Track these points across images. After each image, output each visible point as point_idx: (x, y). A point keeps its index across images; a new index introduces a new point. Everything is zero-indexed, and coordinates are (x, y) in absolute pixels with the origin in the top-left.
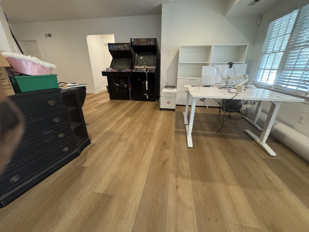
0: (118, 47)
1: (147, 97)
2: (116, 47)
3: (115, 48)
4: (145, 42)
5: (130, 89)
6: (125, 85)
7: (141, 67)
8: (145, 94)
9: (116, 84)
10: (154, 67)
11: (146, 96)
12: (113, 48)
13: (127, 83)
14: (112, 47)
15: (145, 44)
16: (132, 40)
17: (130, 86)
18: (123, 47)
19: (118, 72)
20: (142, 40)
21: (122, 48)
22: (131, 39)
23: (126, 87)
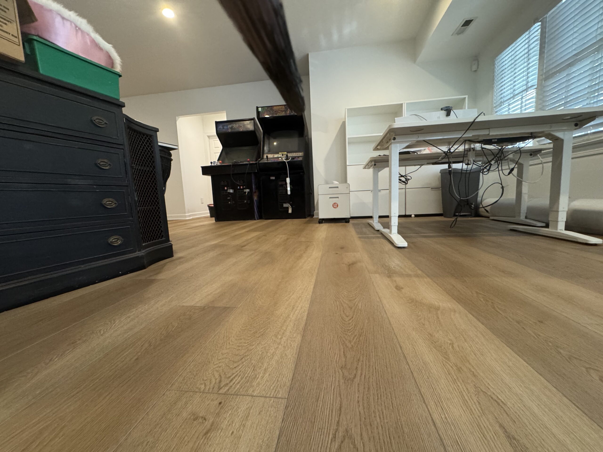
0: (233, 126)
1: (290, 211)
2: (230, 126)
3: (228, 129)
4: (282, 111)
5: (255, 198)
6: (245, 190)
7: (276, 156)
8: (285, 205)
9: (227, 190)
10: (301, 154)
11: (288, 208)
12: (223, 128)
13: (250, 188)
14: (223, 126)
15: (283, 114)
16: (260, 109)
17: (255, 192)
18: (242, 125)
20: (278, 108)
21: (241, 127)
22: (257, 108)
23: (247, 194)
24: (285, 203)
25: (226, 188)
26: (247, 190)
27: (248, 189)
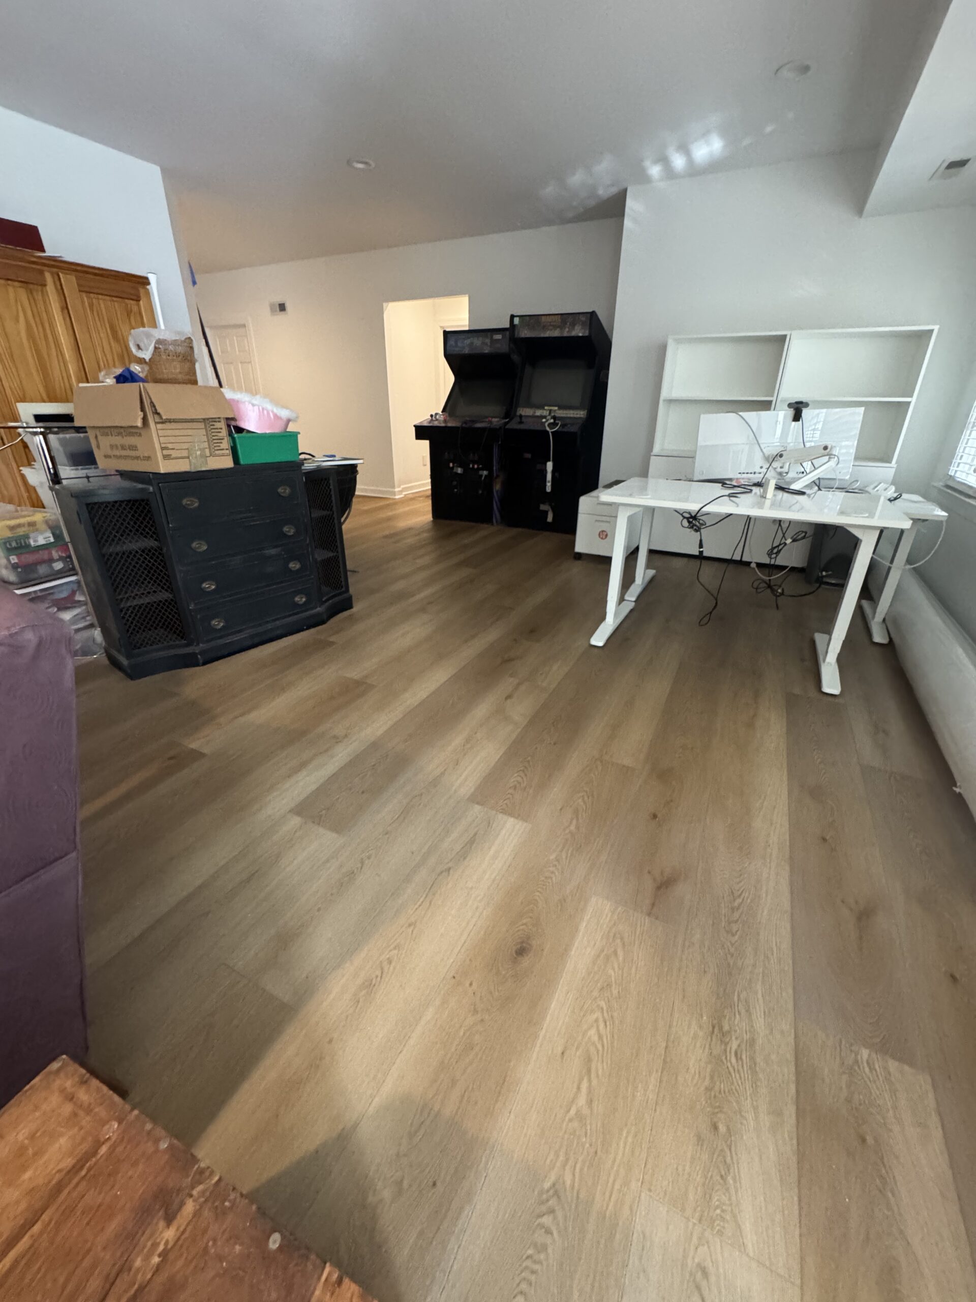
0: (472, 343)
1: (550, 518)
2: (468, 342)
3: (464, 347)
4: (555, 327)
5: (497, 487)
6: (481, 472)
7: (539, 413)
8: (543, 507)
9: (453, 468)
10: (582, 413)
11: (546, 512)
12: (456, 345)
13: (489, 467)
14: (456, 342)
15: (556, 333)
16: (516, 321)
17: (498, 476)
18: (488, 341)
19: (463, 428)
20: (549, 319)
21: (487, 344)
22: (512, 317)
23: (483, 478)
24: (544, 503)
25: (451, 465)
26: (485, 473)
27: (486, 470)
